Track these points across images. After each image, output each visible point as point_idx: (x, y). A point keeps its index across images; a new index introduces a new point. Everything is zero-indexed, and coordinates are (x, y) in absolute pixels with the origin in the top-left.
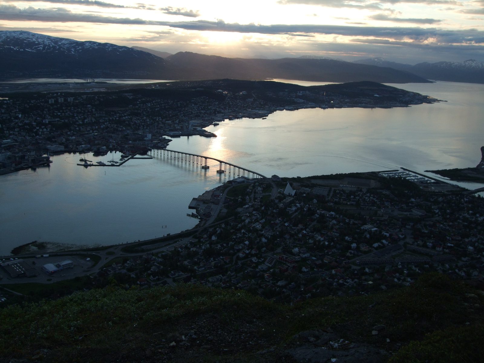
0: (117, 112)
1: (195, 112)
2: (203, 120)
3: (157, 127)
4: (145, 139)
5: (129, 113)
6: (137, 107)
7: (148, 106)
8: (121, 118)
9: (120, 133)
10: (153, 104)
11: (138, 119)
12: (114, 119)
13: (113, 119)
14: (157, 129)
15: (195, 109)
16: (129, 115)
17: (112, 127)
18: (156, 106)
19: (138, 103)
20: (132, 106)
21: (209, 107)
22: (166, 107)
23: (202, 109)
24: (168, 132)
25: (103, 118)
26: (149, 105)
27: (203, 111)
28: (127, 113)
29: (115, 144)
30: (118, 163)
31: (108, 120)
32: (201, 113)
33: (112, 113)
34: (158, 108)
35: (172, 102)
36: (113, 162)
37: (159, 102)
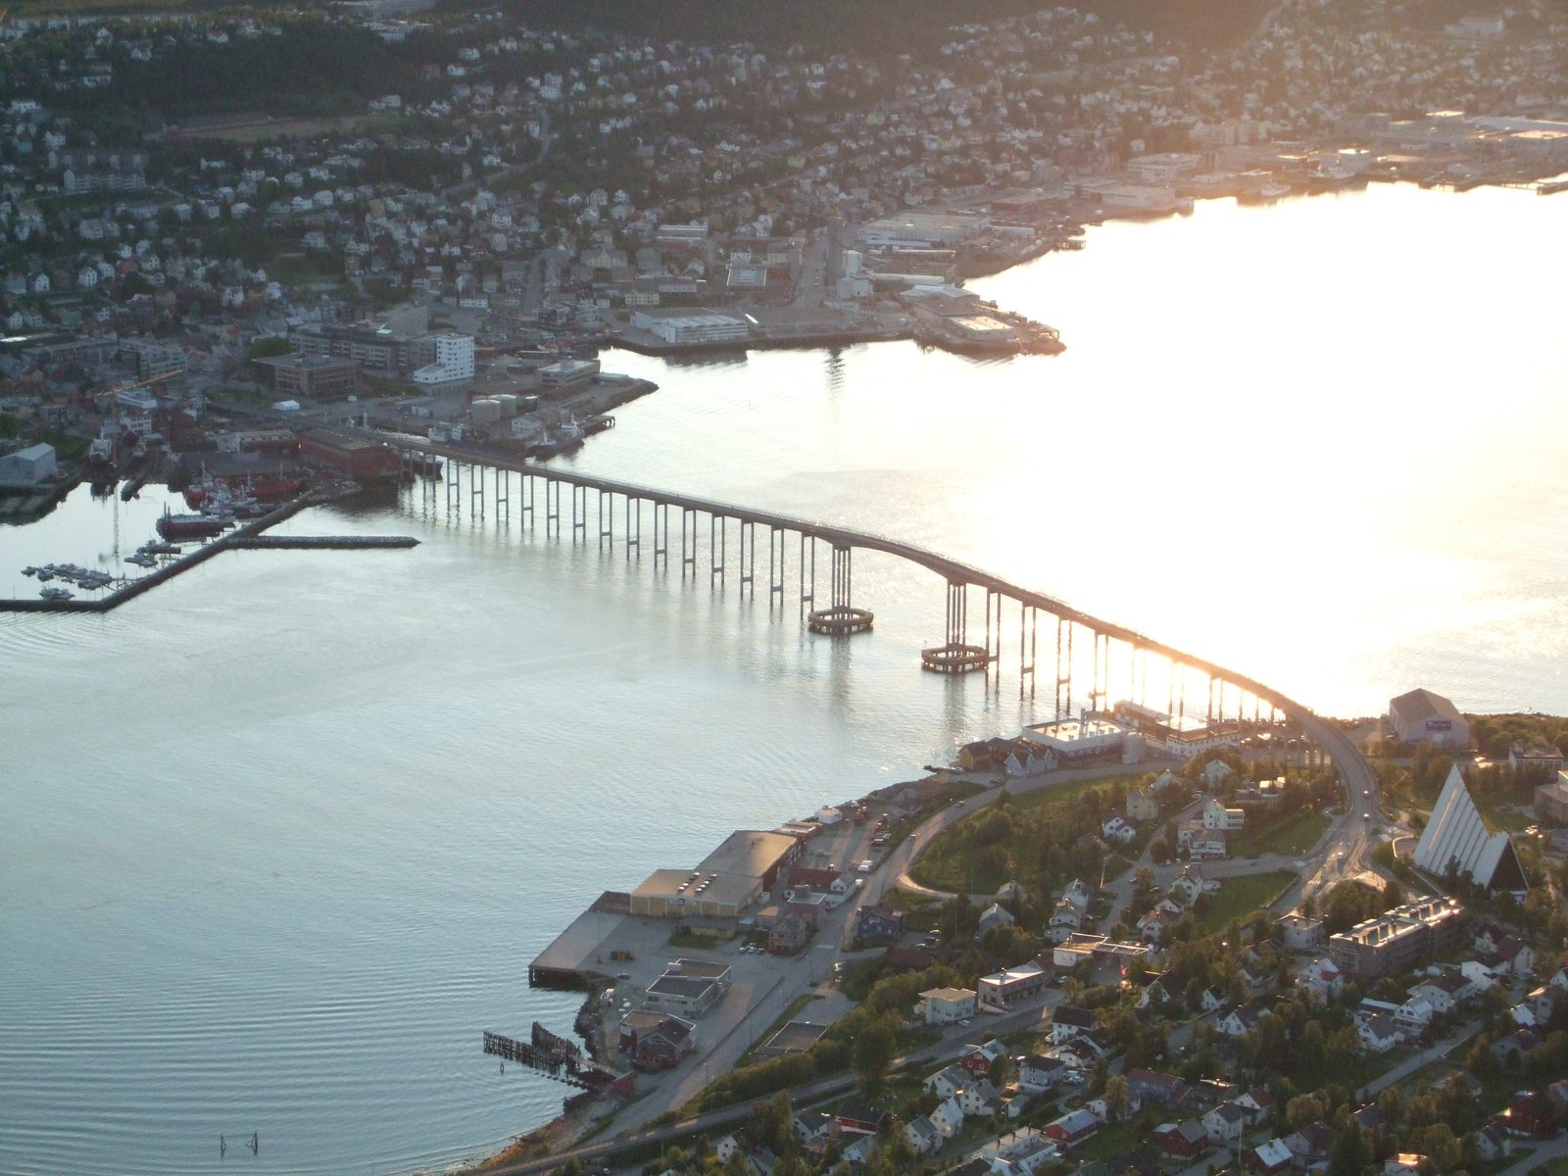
0: (248, 155)
1: (947, 145)
2: (997, 207)
3: (566, 273)
4: (420, 376)
5: (356, 163)
6: (439, 108)
7: (540, 99)
8: (276, 206)
9: (223, 331)
10: (590, 79)
11: (420, 213)
12: (214, 212)
13: (198, 215)
14: (563, 290)
15: (954, 118)
16: (348, 178)
17: (171, 283)
18: (613, 101)
19: (460, 72)
20: (394, 101)
21: (1085, 101)
22: (700, 104)
23: (1018, 120)
24: (641, 320)
25: (121, 207)
26: (551, 93)
27: (1017, 134)
28: (336, 161)
29: (147, 424)
30: (106, 581)
31: (153, 225)
32: (994, 151)
33: (204, 163)
34: (620, 113)
35: (761, 57)
36: (67, 572)
37: (643, 63)
